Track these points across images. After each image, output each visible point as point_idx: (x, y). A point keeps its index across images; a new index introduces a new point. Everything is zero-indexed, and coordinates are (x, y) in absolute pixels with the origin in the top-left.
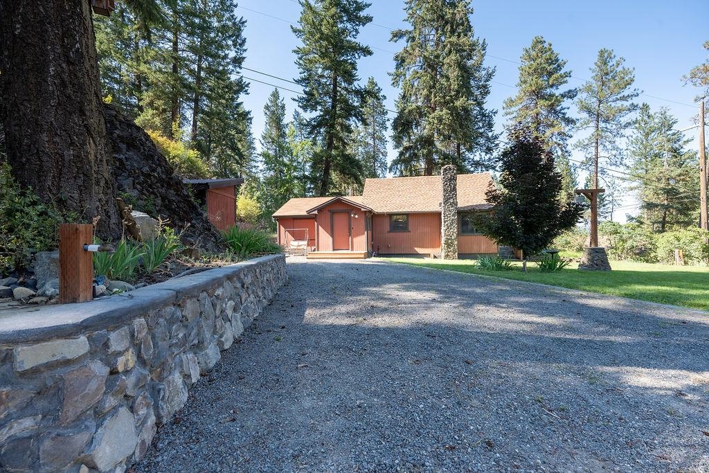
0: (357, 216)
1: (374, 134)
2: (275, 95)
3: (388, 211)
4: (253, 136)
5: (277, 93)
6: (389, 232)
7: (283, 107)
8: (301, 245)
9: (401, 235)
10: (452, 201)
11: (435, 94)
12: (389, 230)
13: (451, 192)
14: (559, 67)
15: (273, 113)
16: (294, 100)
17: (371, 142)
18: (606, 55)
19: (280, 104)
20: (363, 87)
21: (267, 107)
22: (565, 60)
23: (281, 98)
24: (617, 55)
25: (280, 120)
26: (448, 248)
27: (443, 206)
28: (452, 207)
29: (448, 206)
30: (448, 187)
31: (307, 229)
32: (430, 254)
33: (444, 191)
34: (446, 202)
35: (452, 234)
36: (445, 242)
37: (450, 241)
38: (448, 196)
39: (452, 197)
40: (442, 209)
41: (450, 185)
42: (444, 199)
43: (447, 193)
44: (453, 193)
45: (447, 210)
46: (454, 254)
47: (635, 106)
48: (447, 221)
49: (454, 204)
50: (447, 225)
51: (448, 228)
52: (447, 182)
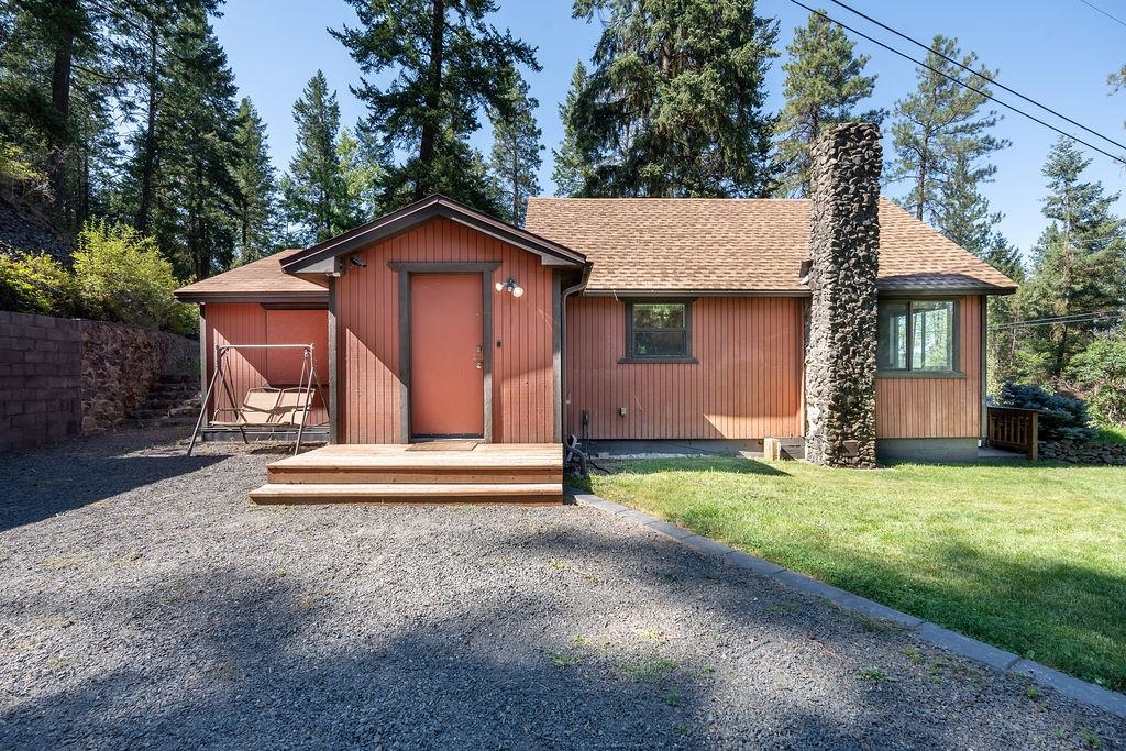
0: (518, 292)
1: (516, 171)
2: (318, 85)
3: (622, 285)
4: (272, 164)
5: (323, 81)
6: (621, 362)
7: (335, 110)
8: (288, 409)
9: (668, 374)
10: (861, 251)
11: (685, 29)
12: (621, 354)
13: (859, 218)
14: (854, 69)
15: (314, 120)
16: (334, 34)
17: (510, 188)
18: (944, 47)
19: (327, 104)
20: (503, 34)
21: (300, 107)
22: (865, 55)
23: (330, 93)
24: (962, 48)
25: (329, 137)
26: (844, 420)
27: (830, 269)
28: (860, 275)
29: (848, 269)
30: (852, 200)
31: (311, 347)
32: (761, 442)
33: (838, 214)
34: (842, 255)
35: (861, 374)
36: (836, 399)
37: (850, 399)
38: (851, 233)
39: (863, 240)
40: (823, 280)
41: (856, 193)
42: (834, 244)
43: (846, 223)
44: (867, 222)
45: (843, 285)
46: (864, 445)
47: (991, 142)
48: (843, 325)
49: (871, 263)
50: (843, 339)
51: (846, 351)
52: (847, 181)
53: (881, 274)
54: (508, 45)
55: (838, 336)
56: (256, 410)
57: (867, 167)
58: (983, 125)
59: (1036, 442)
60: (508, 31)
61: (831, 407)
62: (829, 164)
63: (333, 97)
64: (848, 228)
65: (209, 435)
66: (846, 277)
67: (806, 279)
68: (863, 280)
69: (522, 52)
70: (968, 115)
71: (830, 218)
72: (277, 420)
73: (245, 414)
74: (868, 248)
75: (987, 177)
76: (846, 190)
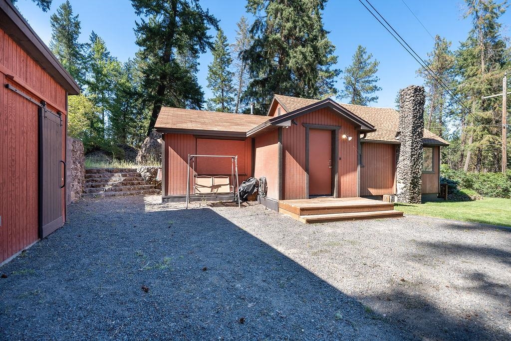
0: (350, 138)
2: (67, 9)
8: (219, 186)
10: (419, 130)
13: (419, 118)
19: (72, 20)
21: (55, 19)
23: (75, 15)
25: (73, 39)
26: (414, 188)
27: (411, 135)
28: (419, 138)
29: (415, 136)
30: (417, 112)
31: (236, 157)
32: (382, 196)
33: (414, 117)
34: (415, 131)
35: (418, 172)
36: (412, 181)
37: (415, 180)
38: (417, 123)
39: (420, 126)
40: (407, 139)
41: (419, 110)
42: (413, 127)
43: (416, 120)
44: (421, 120)
45: (414, 141)
46: (418, 196)
47: (376, 88)
48: (414, 155)
49: (421, 134)
50: (414, 160)
51: (414, 164)
52: (416, 105)
53: (424, 137)
54: (207, 16)
55: (413, 158)
56: (204, 187)
57: (422, 102)
58: (373, 81)
59: (447, 194)
60: (208, 10)
61: (411, 183)
62: (411, 99)
63: (76, 17)
64: (416, 122)
65: (166, 200)
66: (415, 139)
67: (398, 138)
68: (419, 140)
69: (213, 21)
70: (369, 77)
71: (411, 118)
72: (215, 191)
73: (198, 188)
74: (421, 129)
75: (375, 101)
76: (416, 108)
